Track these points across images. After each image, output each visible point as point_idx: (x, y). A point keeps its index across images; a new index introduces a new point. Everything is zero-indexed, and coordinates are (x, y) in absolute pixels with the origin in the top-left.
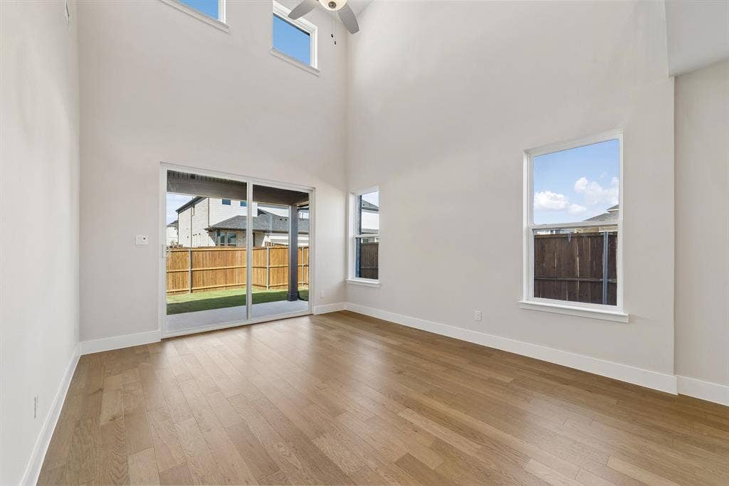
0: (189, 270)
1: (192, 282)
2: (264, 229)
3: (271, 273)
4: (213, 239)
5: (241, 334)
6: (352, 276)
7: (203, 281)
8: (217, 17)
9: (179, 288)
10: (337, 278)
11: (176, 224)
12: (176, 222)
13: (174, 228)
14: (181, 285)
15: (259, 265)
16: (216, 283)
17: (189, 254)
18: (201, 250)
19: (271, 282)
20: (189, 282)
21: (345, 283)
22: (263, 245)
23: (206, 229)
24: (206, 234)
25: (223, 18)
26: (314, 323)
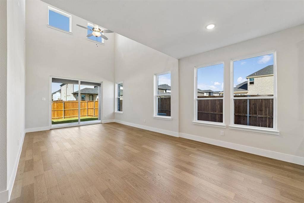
0: (63, 110)
1: (64, 114)
2: (97, 93)
3: (95, 111)
4: (75, 97)
5: (77, 128)
6: (116, 110)
7: (69, 114)
8: (69, 31)
9: (59, 117)
10: (112, 111)
11: (60, 91)
12: (60, 90)
13: (59, 93)
14: (60, 116)
15: (91, 108)
16: (74, 115)
17: (63, 104)
18: (69, 102)
19: (95, 114)
20: (63, 115)
21: (114, 113)
22: (96, 100)
23: (72, 94)
24: (72, 95)
25: (71, 31)
26: (103, 126)
